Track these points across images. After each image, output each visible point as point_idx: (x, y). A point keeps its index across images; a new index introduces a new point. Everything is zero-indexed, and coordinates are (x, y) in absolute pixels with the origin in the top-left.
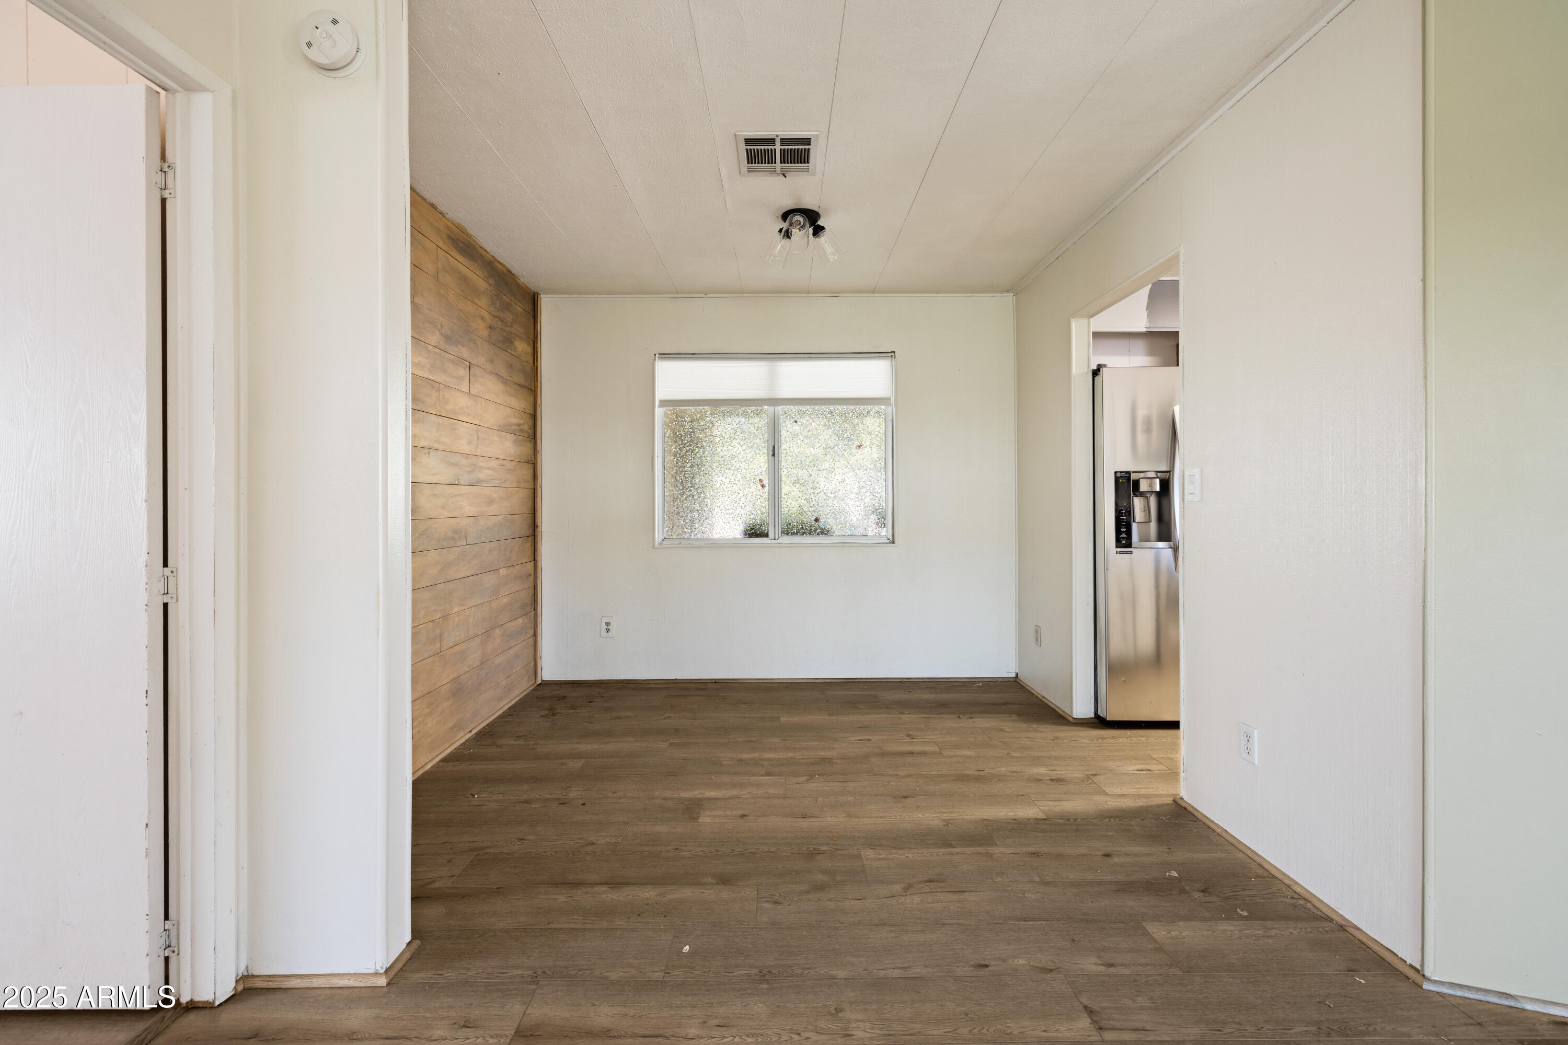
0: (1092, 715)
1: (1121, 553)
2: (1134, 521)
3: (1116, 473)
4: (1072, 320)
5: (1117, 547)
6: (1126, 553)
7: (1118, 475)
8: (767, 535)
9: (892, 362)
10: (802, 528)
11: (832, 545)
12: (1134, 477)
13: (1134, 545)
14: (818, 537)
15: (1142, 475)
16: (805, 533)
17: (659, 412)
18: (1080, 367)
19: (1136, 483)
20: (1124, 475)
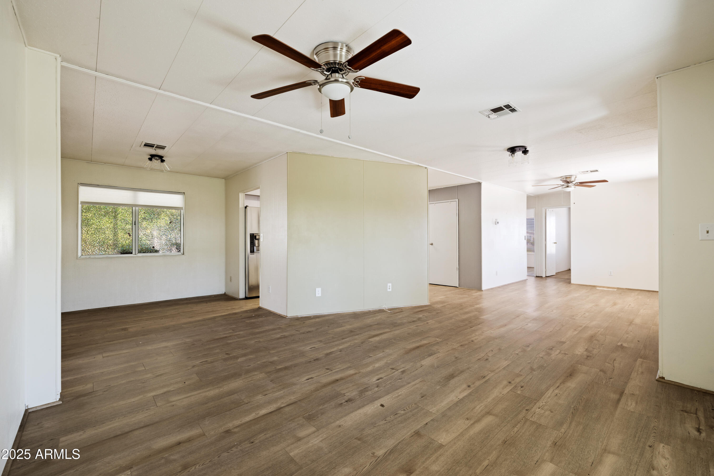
0: (244, 297)
1: (251, 254)
2: (255, 246)
3: (250, 234)
4: (240, 193)
5: (250, 253)
6: (253, 254)
7: (251, 234)
8: (132, 253)
9: (183, 196)
10: (147, 250)
11: (160, 256)
12: (255, 235)
13: (255, 252)
14: (154, 253)
15: (257, 234)
16: (148, 252)
17: (80, 206)
18: (241, 206)
19: (255, 236)
20: (252, 234)
